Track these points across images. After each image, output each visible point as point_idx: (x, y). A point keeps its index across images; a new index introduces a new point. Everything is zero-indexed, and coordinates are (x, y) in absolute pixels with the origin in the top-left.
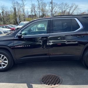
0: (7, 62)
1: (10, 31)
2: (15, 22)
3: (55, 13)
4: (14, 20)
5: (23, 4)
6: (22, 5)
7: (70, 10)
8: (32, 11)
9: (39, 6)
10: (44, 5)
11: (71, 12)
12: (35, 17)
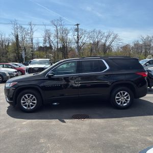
0: (35, 102)
1: (16, 72)
2: (17, 58)
3: (82, 44)
4: (15, 55)
5: (32, 29)
6: (29, 32)
7: (106, 41)
8: (45, 41)
9: (57, 33)
10: (65, 32)
11: (108, 44)
12: (50, 50)
